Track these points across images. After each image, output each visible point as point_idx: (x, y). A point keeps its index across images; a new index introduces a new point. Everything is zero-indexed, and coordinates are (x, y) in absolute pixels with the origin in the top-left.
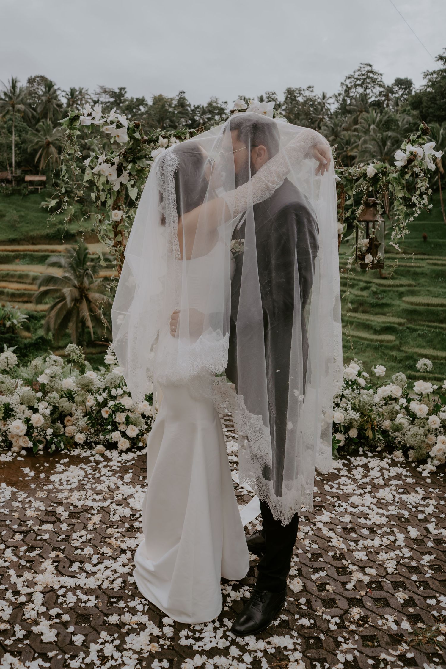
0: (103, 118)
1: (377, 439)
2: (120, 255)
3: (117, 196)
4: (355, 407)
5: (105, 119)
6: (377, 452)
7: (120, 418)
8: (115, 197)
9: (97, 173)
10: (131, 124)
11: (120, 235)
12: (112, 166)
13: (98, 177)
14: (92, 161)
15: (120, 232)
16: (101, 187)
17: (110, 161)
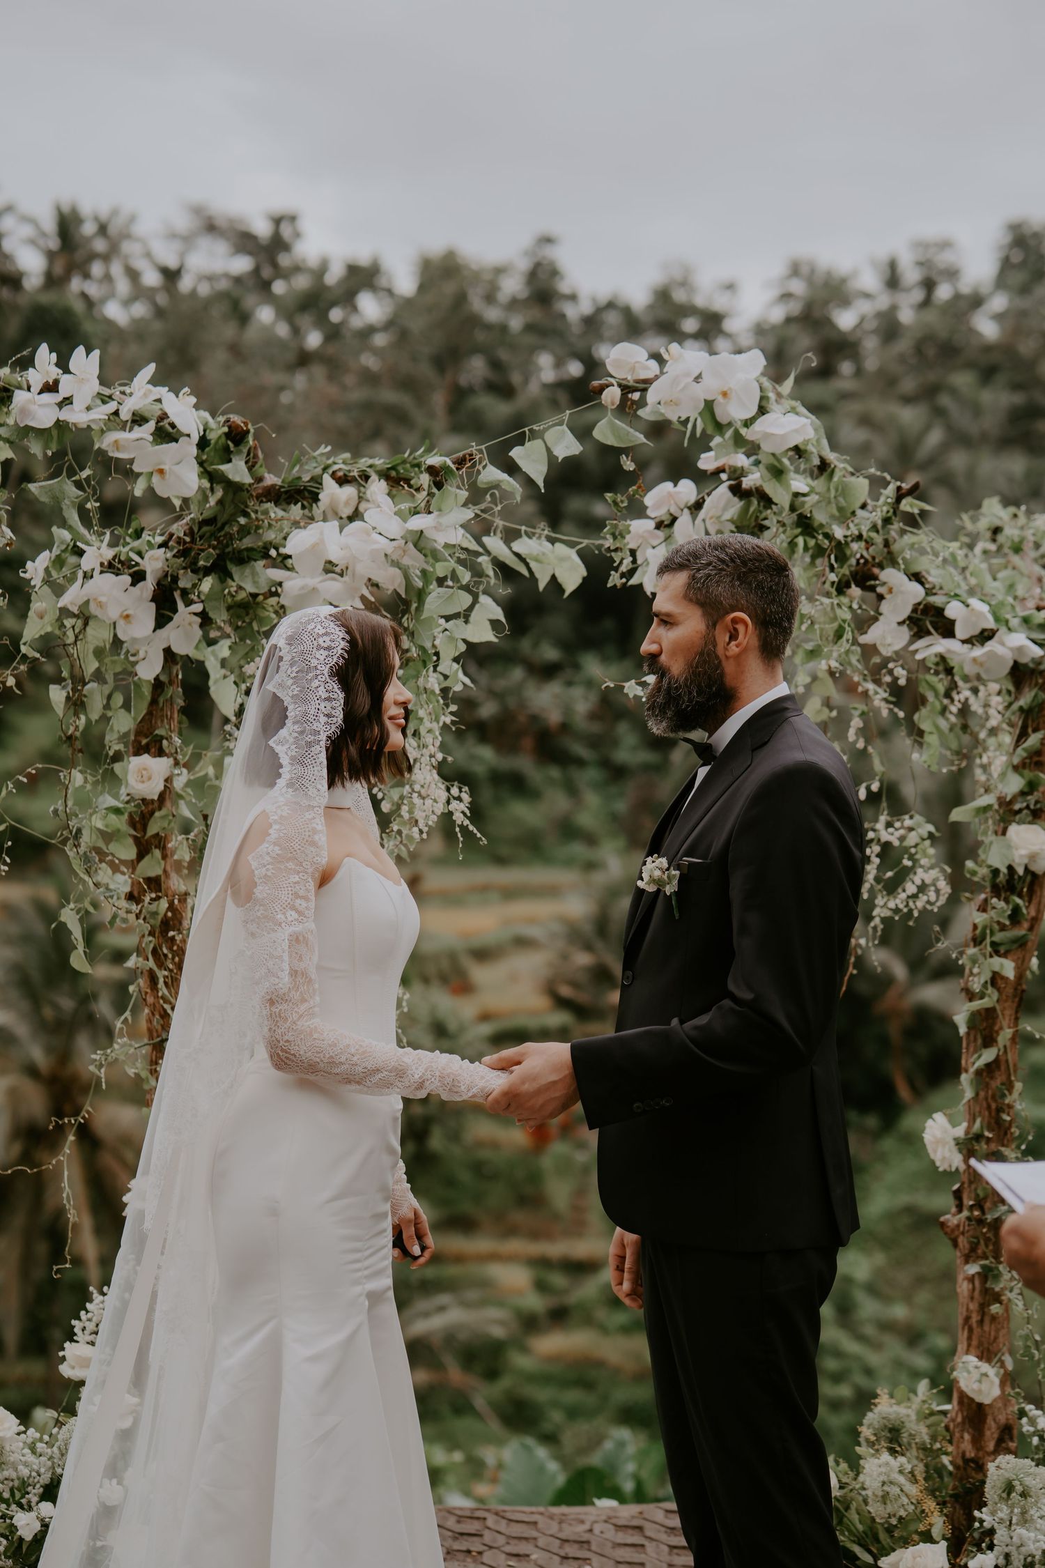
0: (105, 399)
2: (151, 933)
3: (154, 702)
5: (112, 407)
9: (75, 610)
10: (212, 425)
11: (157, 853)
12: (133, 584)
13: (79, 624)
14: (59, 562)
15: (160, 842)
16: (91, 666)
17: (128, 564)
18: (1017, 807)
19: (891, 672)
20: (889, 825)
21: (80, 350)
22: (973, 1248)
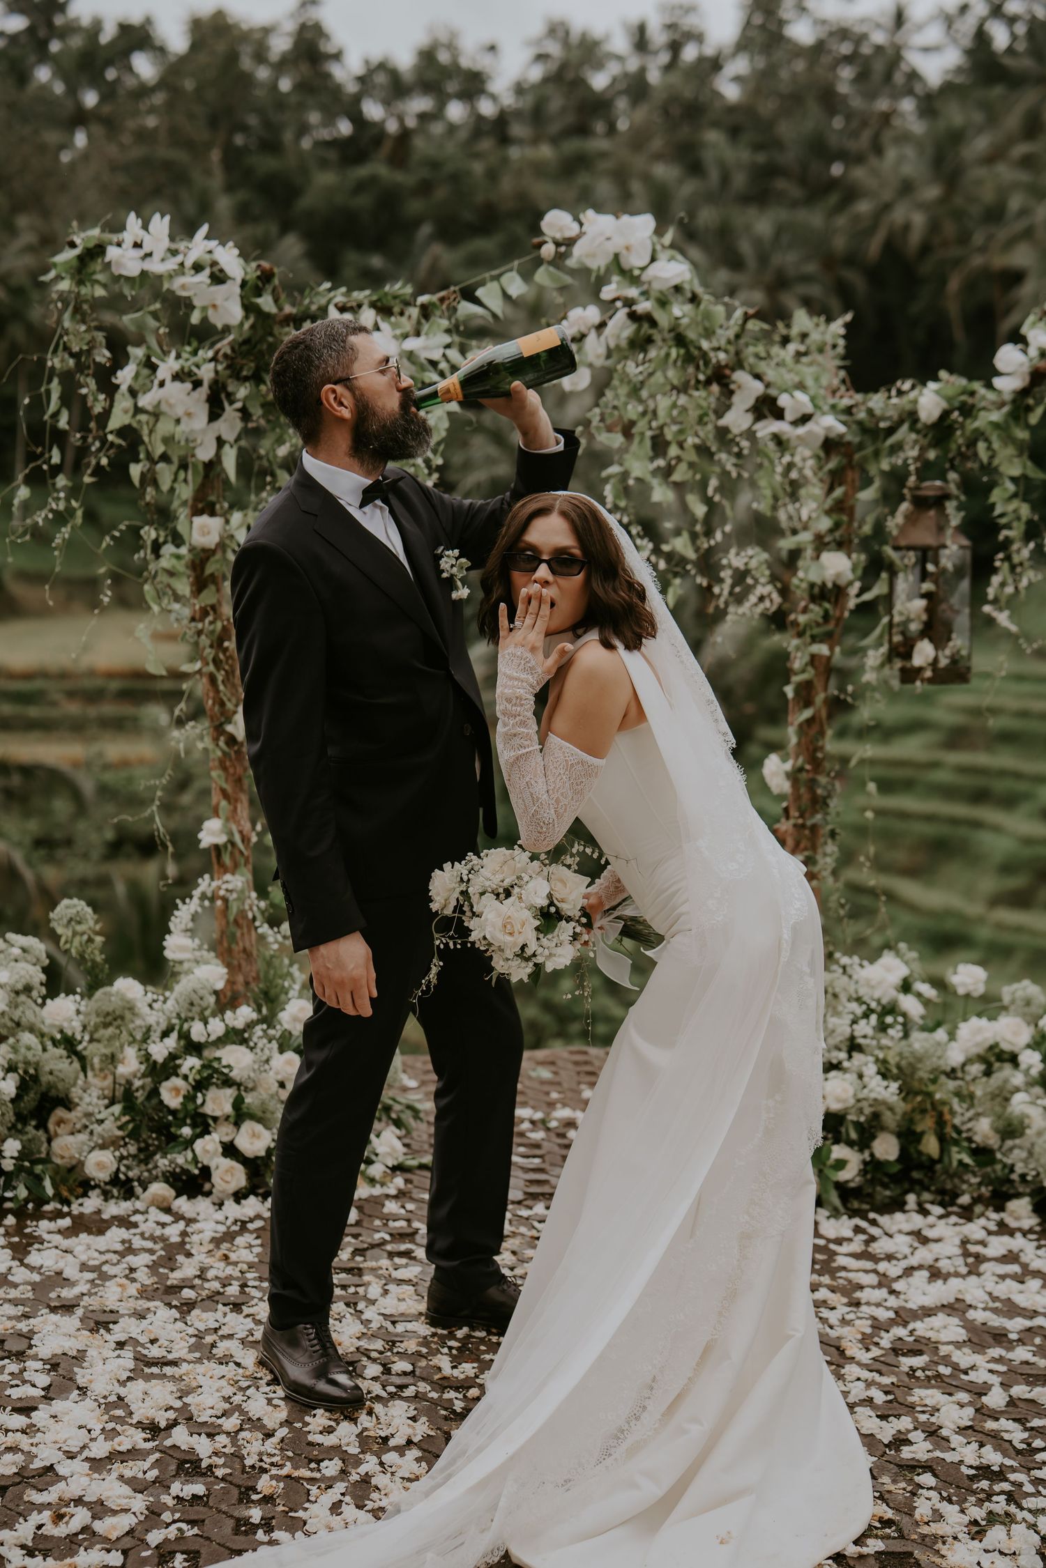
0: (174, 253)
1: (955, 1164)
2: (211, 646)
3: (206, 476)
4: (888, 1069)
6: (961, 1206)
7: (218, 1102)
8: (199, 480)
9: (150, 408)
10: (249, 270)
11: (214, 586)
12: (194, 388)
13: (152, 420)
14: (137, 374)
15: (213, 578)
16: (159, 449)
17: (190, 374)
18: (827, 539)
19: (738, 444)
20: (738, 554)
21: (157, 216)
22: (797, 844)
